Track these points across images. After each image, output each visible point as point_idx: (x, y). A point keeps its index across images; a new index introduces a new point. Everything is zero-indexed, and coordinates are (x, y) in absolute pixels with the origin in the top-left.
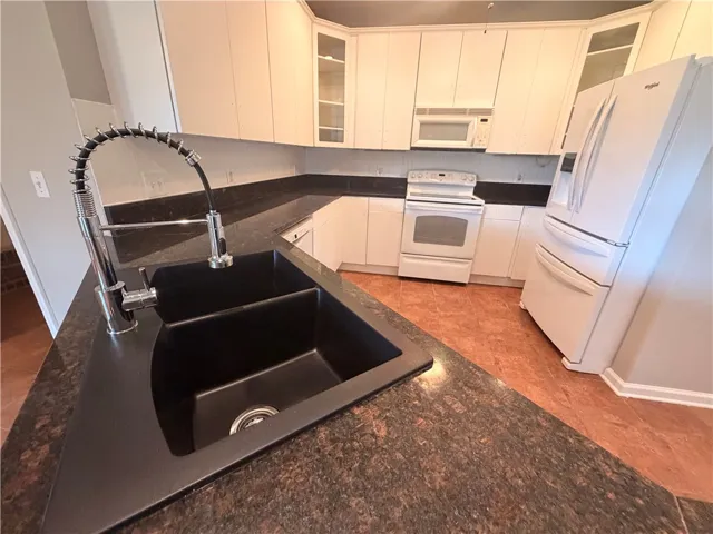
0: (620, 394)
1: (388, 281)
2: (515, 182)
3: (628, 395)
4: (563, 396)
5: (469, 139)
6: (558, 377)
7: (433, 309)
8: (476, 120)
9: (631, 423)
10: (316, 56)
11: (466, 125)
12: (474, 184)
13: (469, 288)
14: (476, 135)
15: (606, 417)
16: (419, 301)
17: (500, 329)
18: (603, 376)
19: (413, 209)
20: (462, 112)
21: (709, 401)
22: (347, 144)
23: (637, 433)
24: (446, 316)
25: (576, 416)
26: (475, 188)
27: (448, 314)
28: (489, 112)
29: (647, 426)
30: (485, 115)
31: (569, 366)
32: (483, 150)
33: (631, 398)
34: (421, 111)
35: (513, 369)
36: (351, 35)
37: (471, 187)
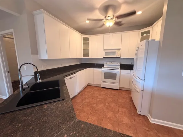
0: (151, 122)
1: (99, 88)
2: (130, 64)
3: (153, 122)
4: (134, 121)
5: (116, 55)
6: (134, 116)
7: (107, 96)
8: (117, 51)
9: (151, 130)
10: (82, 41)
11: (115, 52)
12: (120, 65)
13: (119, 91)
14: (118, 54)
15: (144, 128)
16: (104, 93)
17: (123, 101)
18: (148, 116)
19: (103, 71)
20: (114, 49)
21: (182, 127)
22: (90, 57)
23: (152, 133)
24: (110, 98)
25: (135, 126)
26: (120, 66)
27: (111, 97)
28: (120, 49)
29: (156, 132)
30: (119, 50)
31: (138, 113)
32: (120, 57)
33: (154, 124)
34: (104, 50)
35: (123, 112)
36: (90, 36)
37: (119, 65)
